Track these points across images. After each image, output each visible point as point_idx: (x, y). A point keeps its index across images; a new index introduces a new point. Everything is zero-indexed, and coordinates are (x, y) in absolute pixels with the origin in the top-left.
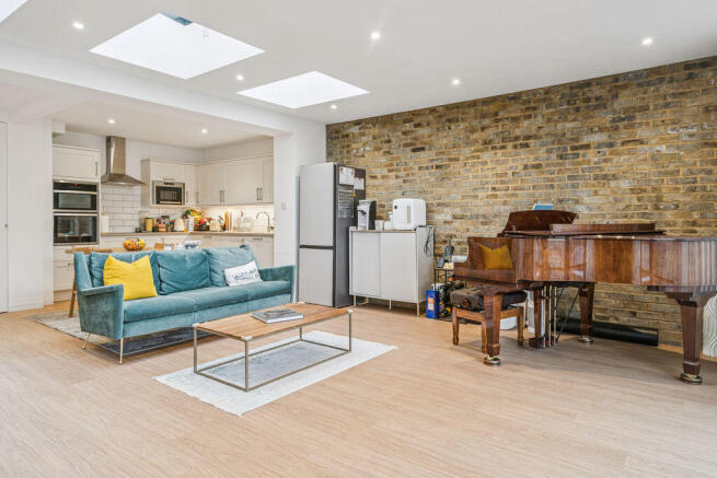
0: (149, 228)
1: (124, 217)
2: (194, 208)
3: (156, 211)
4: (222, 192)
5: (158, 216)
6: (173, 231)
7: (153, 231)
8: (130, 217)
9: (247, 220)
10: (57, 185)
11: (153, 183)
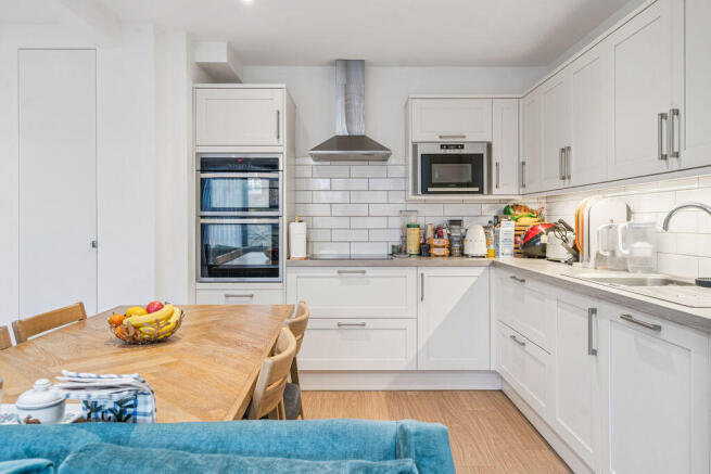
0: (413, 248)
1: (370, 223)
2: (519, 200)
3: (437, 210)
4: (565, 151)
5: (436, 222)
6: (462, 254)
7: (420, 254)
8: (382, 223)
9: (641, 233)
10: (208, 164)
11: (415, 147)
